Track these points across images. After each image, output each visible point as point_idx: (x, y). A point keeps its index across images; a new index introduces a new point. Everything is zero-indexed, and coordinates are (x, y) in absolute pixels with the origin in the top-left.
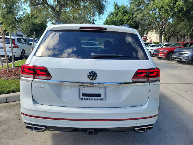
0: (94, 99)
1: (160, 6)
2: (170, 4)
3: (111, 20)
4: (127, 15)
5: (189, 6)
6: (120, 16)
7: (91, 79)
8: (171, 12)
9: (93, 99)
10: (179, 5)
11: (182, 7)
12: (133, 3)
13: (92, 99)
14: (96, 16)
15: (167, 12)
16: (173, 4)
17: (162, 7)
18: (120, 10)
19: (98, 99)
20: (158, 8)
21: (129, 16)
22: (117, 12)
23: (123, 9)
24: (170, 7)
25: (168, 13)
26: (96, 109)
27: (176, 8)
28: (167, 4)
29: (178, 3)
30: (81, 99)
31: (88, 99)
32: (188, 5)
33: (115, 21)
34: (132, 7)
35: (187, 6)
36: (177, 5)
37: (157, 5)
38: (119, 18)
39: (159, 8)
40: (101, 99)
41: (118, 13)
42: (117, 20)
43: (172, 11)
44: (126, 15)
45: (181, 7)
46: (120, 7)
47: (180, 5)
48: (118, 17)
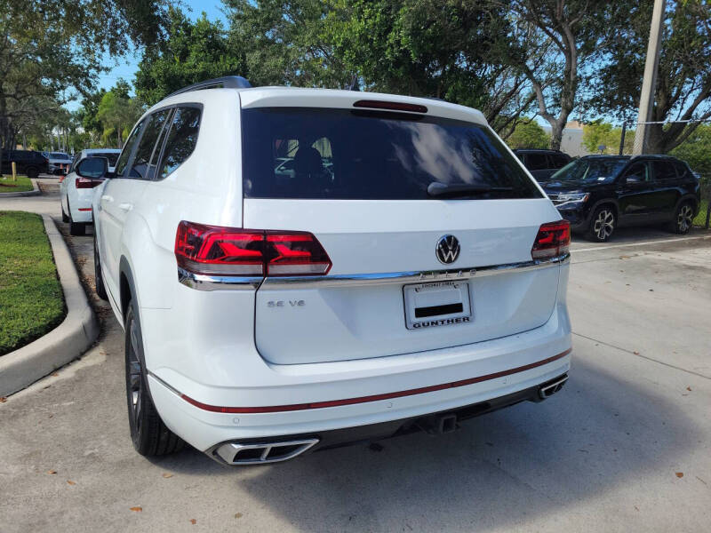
0: (448, 321)
1: (339, 38)
2: (369, 36)
3: (166, 71)
4: (224, 57)
5: (426, 47)
6: (199, 60)
7: (446, 259)
8: (375, 63)
9: (445, 322)
10: (398, 43)
11: (405, 49)
12: (245, 18)
13: (443, 322)
14: (126, 51)
15: (363, 62)
16: (380, 35)
17: (347, 44)
18: (194, 39)
19: (457, 320)
20: (335, 44)
21: (234, 64)
22: (185, 43)
23: (206, 36)
24: (370, 47)
25: (366, 64)
26: (456, 352)
27: (389, 50)
28: (361, 36)
29: (392, 34)
30: (414, 326)
31: (432, 323)
32: (423, 44)
33: (183, 77)
34: (242, 32)
35: (421, 47)
36: (391, 41)
37: (331, 37)
38: (195, 67)
39: (339, 45)
40: (464, 319)
41: (189, 48)
42: (187, 71)
43: (375, 58)
44: (221, 58)
45: (402, 48)
46: (193, 24)
47: (399, 41)
48: (191, 61)
